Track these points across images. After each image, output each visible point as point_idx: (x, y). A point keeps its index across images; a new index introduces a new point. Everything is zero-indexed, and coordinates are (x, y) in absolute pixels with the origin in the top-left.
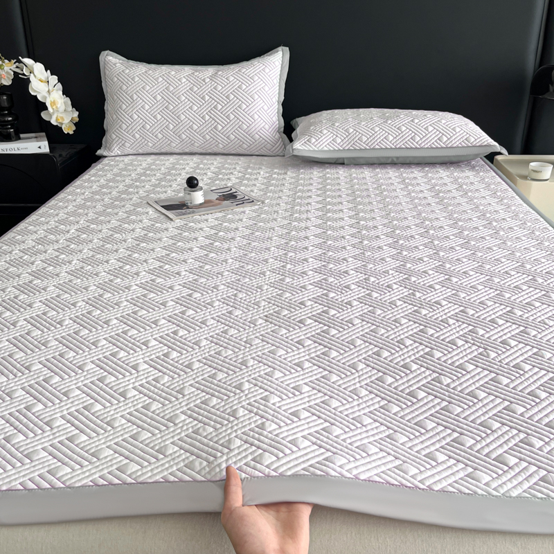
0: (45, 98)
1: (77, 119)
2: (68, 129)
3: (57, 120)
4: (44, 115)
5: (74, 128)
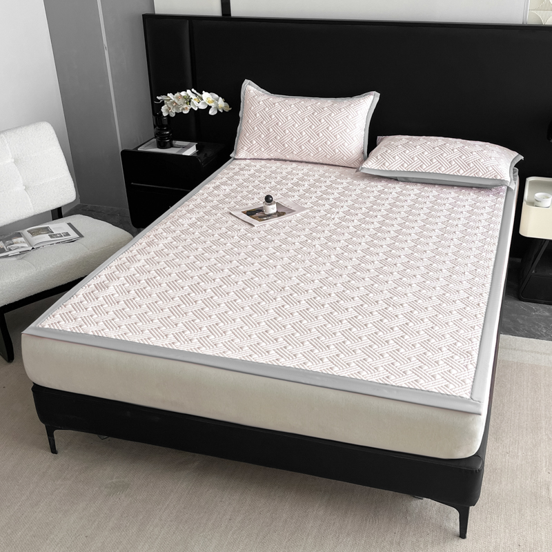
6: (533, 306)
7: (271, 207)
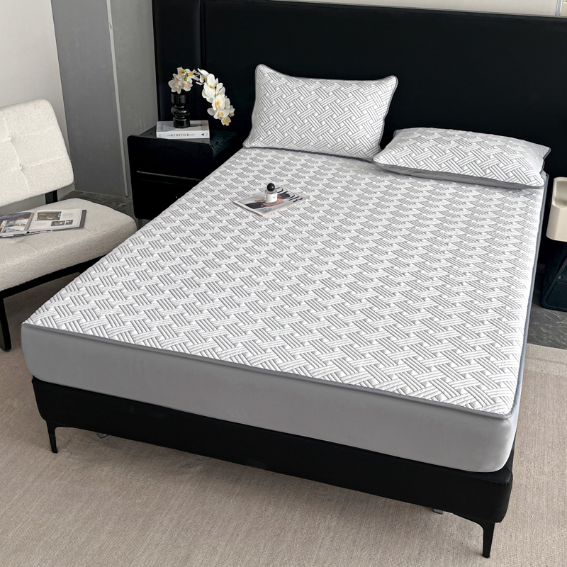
0: (212, 100)
1: (233, 115)
2: (226, 122)
3: (218, 115)
4: (209, 111)
5: (230, 121)
6: (557, 314)
7: (272, 195)
